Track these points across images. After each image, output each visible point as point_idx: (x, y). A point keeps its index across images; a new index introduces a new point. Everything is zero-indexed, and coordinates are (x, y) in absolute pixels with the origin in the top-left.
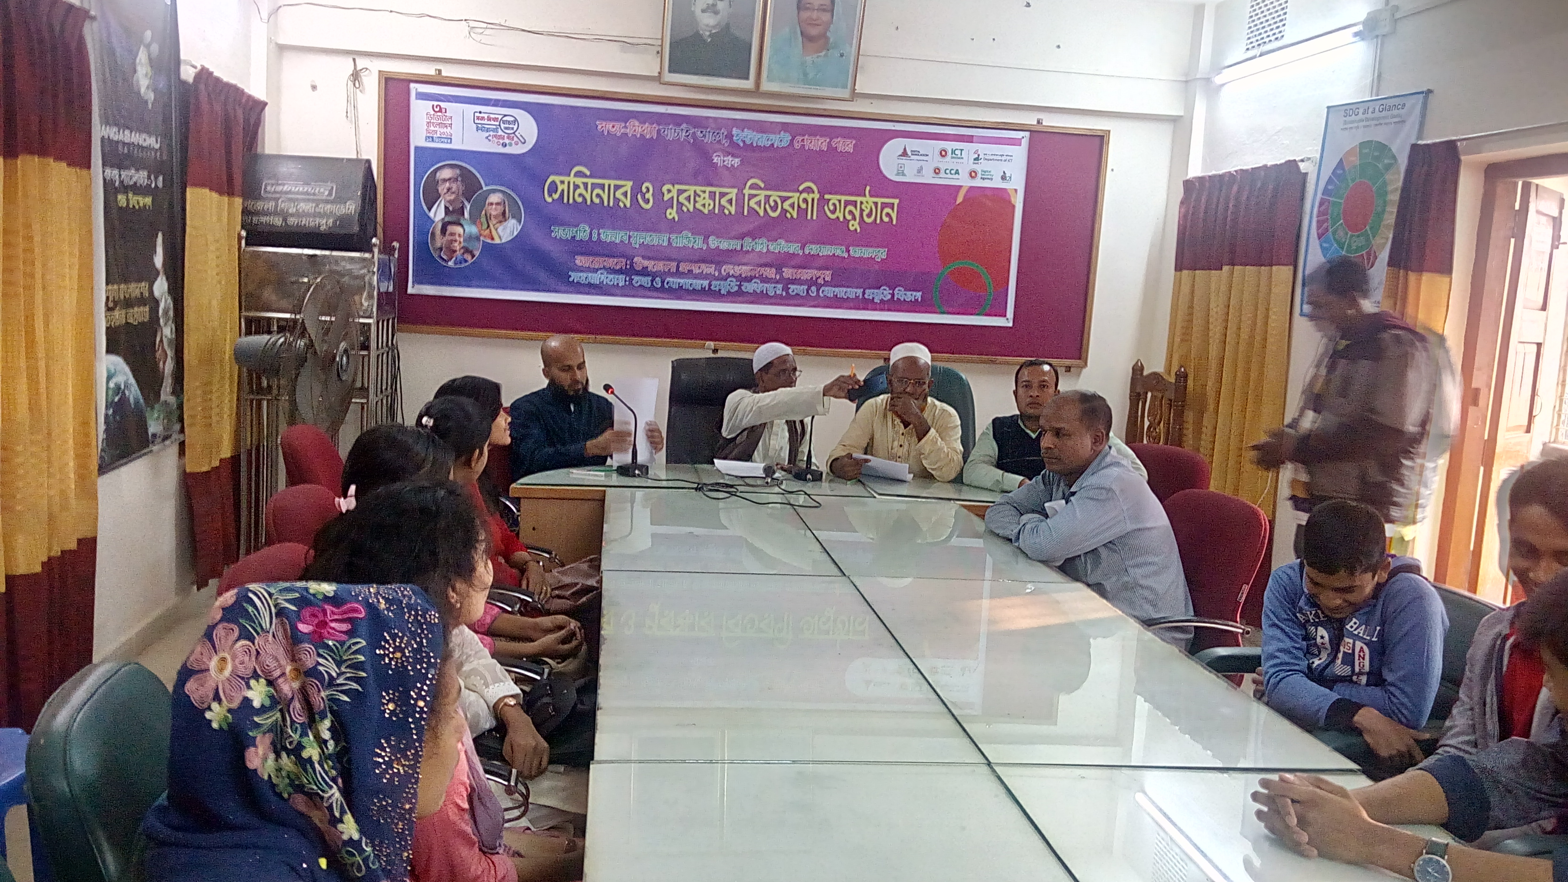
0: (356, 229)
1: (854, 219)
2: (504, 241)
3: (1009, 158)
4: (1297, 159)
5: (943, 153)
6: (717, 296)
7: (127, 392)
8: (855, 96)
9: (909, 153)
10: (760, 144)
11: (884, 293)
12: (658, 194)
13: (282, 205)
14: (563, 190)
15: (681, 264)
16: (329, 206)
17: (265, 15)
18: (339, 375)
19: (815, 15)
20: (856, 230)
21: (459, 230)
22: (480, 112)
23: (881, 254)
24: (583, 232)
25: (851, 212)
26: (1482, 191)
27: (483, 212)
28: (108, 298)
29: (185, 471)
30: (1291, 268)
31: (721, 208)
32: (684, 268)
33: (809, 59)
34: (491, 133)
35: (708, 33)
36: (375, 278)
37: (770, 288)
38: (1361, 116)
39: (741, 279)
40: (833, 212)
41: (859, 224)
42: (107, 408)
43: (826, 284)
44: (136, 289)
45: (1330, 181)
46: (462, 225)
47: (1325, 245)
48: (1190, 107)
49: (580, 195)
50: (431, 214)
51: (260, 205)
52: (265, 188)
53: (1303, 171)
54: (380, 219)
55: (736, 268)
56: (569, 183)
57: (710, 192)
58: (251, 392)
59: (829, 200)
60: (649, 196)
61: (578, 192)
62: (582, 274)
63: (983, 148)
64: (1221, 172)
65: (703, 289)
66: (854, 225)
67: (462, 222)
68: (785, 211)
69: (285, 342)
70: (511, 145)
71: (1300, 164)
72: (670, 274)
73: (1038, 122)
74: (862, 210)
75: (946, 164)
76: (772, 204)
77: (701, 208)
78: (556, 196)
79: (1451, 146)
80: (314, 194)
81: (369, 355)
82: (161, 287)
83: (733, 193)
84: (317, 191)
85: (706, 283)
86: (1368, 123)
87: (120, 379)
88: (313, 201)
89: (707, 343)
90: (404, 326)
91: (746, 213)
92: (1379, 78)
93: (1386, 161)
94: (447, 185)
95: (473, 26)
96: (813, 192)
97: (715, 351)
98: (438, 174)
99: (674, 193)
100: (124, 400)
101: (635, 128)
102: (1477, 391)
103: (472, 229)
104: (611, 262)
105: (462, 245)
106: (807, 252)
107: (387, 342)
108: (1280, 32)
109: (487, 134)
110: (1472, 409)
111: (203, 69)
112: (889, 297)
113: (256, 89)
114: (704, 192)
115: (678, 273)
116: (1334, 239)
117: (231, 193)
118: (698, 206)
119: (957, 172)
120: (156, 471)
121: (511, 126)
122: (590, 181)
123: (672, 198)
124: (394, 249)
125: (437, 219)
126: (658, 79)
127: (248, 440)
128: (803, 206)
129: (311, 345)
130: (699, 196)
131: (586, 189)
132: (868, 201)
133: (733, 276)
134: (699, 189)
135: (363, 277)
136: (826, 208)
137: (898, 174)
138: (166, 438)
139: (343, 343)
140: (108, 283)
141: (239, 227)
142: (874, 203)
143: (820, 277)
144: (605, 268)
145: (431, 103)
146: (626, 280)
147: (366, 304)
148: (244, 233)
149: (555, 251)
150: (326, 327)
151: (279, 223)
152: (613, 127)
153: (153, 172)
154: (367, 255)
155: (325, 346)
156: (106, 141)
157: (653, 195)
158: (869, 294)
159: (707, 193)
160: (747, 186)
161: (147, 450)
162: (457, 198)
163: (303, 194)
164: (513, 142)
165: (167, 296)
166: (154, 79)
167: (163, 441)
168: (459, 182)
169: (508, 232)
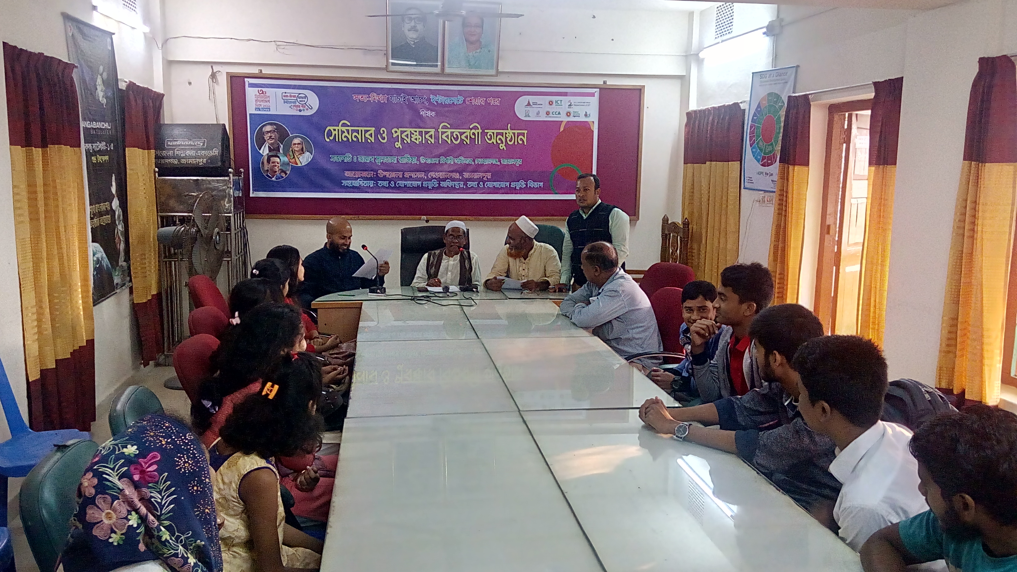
0: (220, 164)
1: (502, 142)
2: (303, 165)
3: (588, 104)
4: (739, 102)
5: (551, 103)
6: (426, 190)
7: (102, 262)
8: (498, 73)
9: (531, 104)
10: (446, 103)
11: (521, 184)
12: (390, 134)
13: (177, 152)
14: (335, 134)
15: (406, 173)
16: (203, 152)
17: (160, 46)
18: (215, 246)
19: (473, 29)
20: (504, 149)
21: (277, 160)
22: (285, 93)
23: (519, 162)
24: (348, 158)
25: (500, 139)
26: (827, 118)
27: (291, 149)
28: (91, 212)
29: (133, 303)
30: (739, 162)
31: (427, 140)
32: (407, 175)
33: (471, 54)
34: (293, 104)
35: (412, 43)
36: (232, 190)
37: (457, 185)
38: (768, 79)
39: (440, 180)
40: (490, 139)
41: (505, 145)
43: (489, 180)
44: (104, 206)
45: (755, 115)
46: (279, 157)
47: (754, 150)
48: (689, 70)
49: (345, 137)
50: (261, 152)
51: (164, 153)
52: (167, 143)
53: (742, 108)
54: (232, 156)
55: (436, 173)
56: (338, 130)
58: (165, 257)
59: (487, 133)
60: (385, 135)
61: (344, 135)
62: (349, 181)
63: (573, 99)
64: (704, 108)
65: (418, 186)
66: (502, 146)
68: (462, 140)
69: (185, 229)
70: (304, 110)
71: (741, 105)
72: (399, 179)
73: (604, 83)
74: (506, 138)
75: (553, 108)
76: (455, 136)
77: (415, 141)
78: (331, 138)
79: (806, 96)
80: (195, 145)
81: (230, 234)
82: (115, 203)
83: (432, 131)
84: (196, 144)
85: (420, 183)
86: (771, 83)
87: (99, 255)
88: (194, 149)
89: (423, 217)
90: (249, 216)
91: (440, 143)
92: (776, 57)
93: (780, 104)
94: (269, 134)
95: (278, 45)
96: (478, 129)
97: (427, 222)
98: (263, 129)
99: (399, 133)
100: (101, 266)
101: (374, 97)
102: (829, 226)
103: (285, 159)
104: (365, 174)
105: (280, 168)
106: (476, 163)
107: (240, 225)
108: (731, 29)
109: (290, 105)
110: (827, 236)
111: (130, 82)
112: (525, 186)
113: (158, 87)
114: (416, 132)
115: (404, 179)
116: (758, 147)
117: (149, 149)
118: (413, 139)
119: (559, 113)
120: (119, 304)
121: (303, 100)
122: (350, 128)
123: (398, 136)
124: (241, 173)
125: (264, 155)
126: (386, 69)
127: (165, 284)
128: (473, 137)
129: (199, 231)
130: (413, 134)
131: (349, 134)
132: (510, 133)
133: (435, 178)
134: (412, 130)
135: (224, 190)
136: (486, 137)
137: (526, 116)
138: (124, 284)
139: (217, 229)
140: (91, 205)
141: (154, 166)
142: (513, 133)
143: (484, 177)
144: (361, 177)
145: (257, 89)
146: (374, 184)
147: (227, 205)
148: (157, 169)
149: (333, 169)
150: (207, 220)
151: (176, 162)
152: (362, 97)
153: (108, 142)
154: (226, 178)
155: (207, 231)
156: (85, 129)
157: (387, 135)
158: (513, 185)
159: (418, 132)
160: (440, 127)
161: (114, 292)
162: (276, 141)
163: (188, 145)
164: (305, 109)
165: (119, 208)
166: (105, 92)
167: (121, 287)
168: (276, 133)
169: (305, 159)
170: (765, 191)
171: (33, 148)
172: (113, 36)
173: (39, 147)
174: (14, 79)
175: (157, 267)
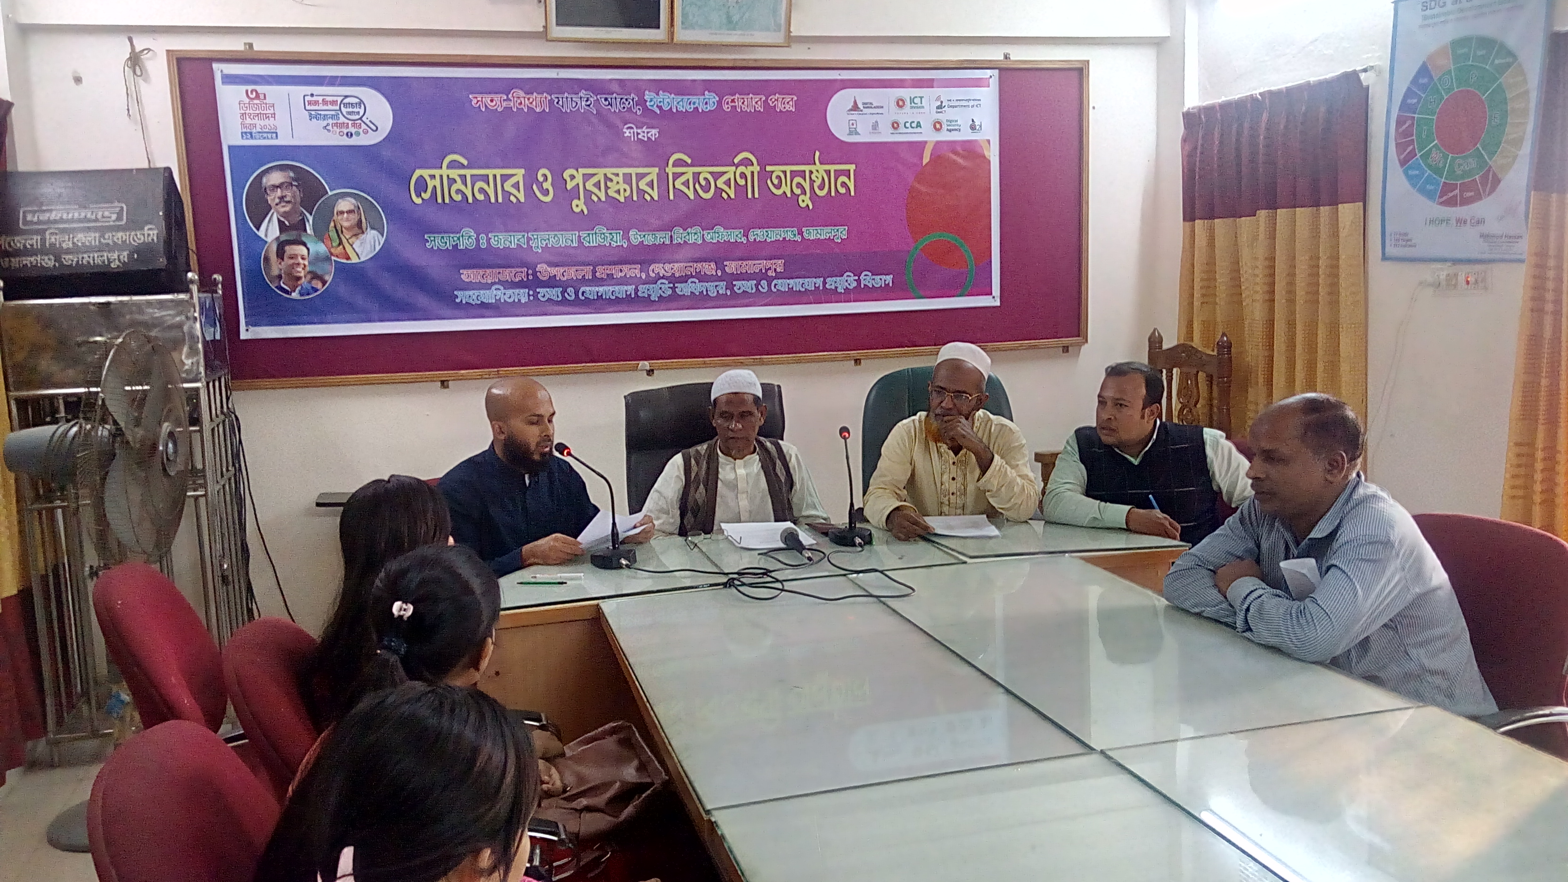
0: (162, 262)
1: (804, 192)
2: (363, 259)
3: (976, 103)
4: (1358, 70)
5: (901, 103)
6: (647, 303)
8: (791, 40)
9: (860, 106)
10: (680, 109)
11: (847, 281)
12: (559, 182)
13: (50, 239)
14: (435, 187)
15: (599, 269)
16: (120, 234)
18: (164, 470)
20: (808, 206)
21: (302, 250)
23: (841, 233)
24: (467, 239)
25: (799, 185)
31: (641, 192)
32: (601, 272)
34: (330, 121)
36: (198, 325)
37: (713, 289)
39: (674, 280)
40: (778, 187)
41: (810, 198)
43: (778, 276)
45: (1409, 93)
46: (305, 244)
47: (1414, 172)
48: (1179, 26)
49: (458, 191)
50: (261, 233)
51: (19, 242)
52: (25, 217)
53: (1366, 84)
54: (192, 245)
55: (667, 265)
56: (441, 176)
57: (624, 174)
58: (38, 498)
59: (773, 172)
60: (547, 185)
61: (454, 188)
62: (471, 293)
63: (945, 93)
65: (629, 296)
66: (805, 201)
67: (304, 239)
68: (719, 191)
69: (79, 431)
70: (358, 134)
71: (1363, 76)
72: (584, 281)
73: (1006, 57)
74: (812, 182)
75: (905, 116)
76: (703, 183)
77: (616, 196)
78: (426, 196)
80: (96, 220)
81: (201, 431)
83: (653, 173)
84: (99, 216)
85: (630, 289)
86: (1462, 15)
88: (95, 229)
89: (641, 363)
90: (237, 383)
91: (672, 197)
93: (1498, 60)
94: (279, 193)
96: (753, 164)
97: (651, 371)
98: (264, 180)
99: (579, 179)
101: (520, 100)
103: (319, 248)
104: (507, 274)
105: (308, 269)
106: (751, 239)
107: (222, 407)
109: (325, 123)
112: (855, 284)
114: (617, 175)
115: (596, 281)
116: (1429, 164)
118: (611, 193)
119: (919, 125)
121: (355, 110)
122: (468, 173)
123: (577, 185)
124: (215, 281)
125: (269, 240)
126: (543, 35)
127: (41, 564)
128: (742, 182)
129: (118, 433)
130: (611, 180)
131: (465, 183)
132: (819, 170)
133: (663, 278)
134: (609, 171)
135: (180, 326)
136: (769, 182)
137: (850, 133)
139: (166, 423)
142: (825, 171)
143: (770, 269)
144: (500, 282)
145: (243, 88)
146: (529, 295)
147: (188, 362)
149: (436, 269)
150: (138, 401)
151: (51, 264)
152: (492, 101)
154: (182, 296)
155: (140, 432)
157: (552, 185)
158: (831, 283)
159: (621, 175)
160: (671, 162)
162: (294, 210)
163: (80, 221)
164: (361, 131)
168: (294, 188)
169: (368, 247)
175: (16, 529)
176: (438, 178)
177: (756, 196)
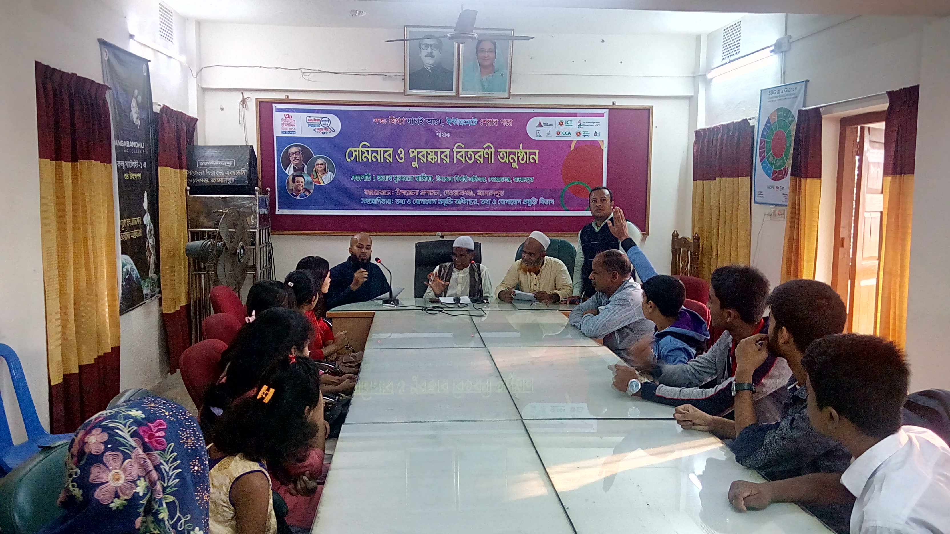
0: (246, 182)
1: (514, 161)
2: (325, 184)
3: (598, 124)
4: (748, 118)
5: (561, 123)
6: (441, 207)
7: (132, 274)
8: (510, 95)
9: (542, 124)
10: (461, 124)
11: (533, 201)
12: (407, 154)
13: (207, 172)
14: (356, 155)
15: (422, 192)
16: (232, 171)
17: (195, 74)
18: (239, 260)
19: (486, 54)
20: (516, 168)
21: (301, 179)
22: (310, 117)
23: (531, 180)
24: (367, 177)
25: (512, 158)
26: (839, 132)
27: (314, 169)
28: (121, 226)
29: (162, 313)
30: (749, 177)
31: (442, 160)
32: (423, 193)
33: (484, 78)
34: (316, 127)
35: (429, 68)
36: (257, 207)
37: (471, 202)
38: (776, 95)
39: (454, 198)
40: (503, 159)
41: (517, 164)
42: (122, 282)
43: (501, 197)
44: (134, 221)
45: (764, 131)
46: (303, 177)
47: (764, 165)
48: (696, 92)
49: (365, 157)
50: (287, 172)
51: (196, 173)
52: (199, 163)
53: (751, 125)
54: (260, 176)
55: (451, 191)
56: (359, 151)
58: (195, 271)
59: (500, 152)
60: (402, 155)
61: (364, 155)
62: (368, 199)
63: (583, 120)
64: (713, 126)
65: (434, 204)
66: (515, 165)
67: (303, 175)
68: (476, 160)
69: (211, 244)
70: (327, 133)
71: (749, 121)
72: (415, 196)
73: (613, 104)
74: (518, 157)
75: (564, 129)
76: (469, 156)
77: (431, 161)
78: (352, 159)
79: (817, 110)
80: (224, 166)
81: (256, 248)
82: (147, 219)
83: (448, 151)
84: (225, 164)
85: (435, 201)
86: (780, 98)
87: (128, 267)
88: (223, 169)
89: (438, 233)
90: (273, 232)
91: (455, 162)
92: (784, 74)
93: (790, 119)
94: (294, 156)
95: (304, 72)
96: (492, 149)
97: (442, 237)
98: (289, 150)
99: (416, 153)
100: (131, 277)
101: (393, 120)
102: (843, 239)
104: (383, 192)
105: (304, 187)
106: (490, 181)
107: (266, 240)
108: (738, 50)
109: (314, 128)
110: (840, 249)
111: (164, 105)
112: (536, 203)
113: (192, 112)
114: (432, 152)
115: (420, 196)
116: (768, 161)
117: (181, 168)
118: (429, 159)
119: (569, 133)
120: (148, 314)
121: (326, 123)
122: (370, 149)
123: (415, 156)
124: (267, 190)
125: (289, 175)
126: (404, 93)
127: (194, 296)
128: (486, 156)
129: (224, 244)
130: (429, 154)
131: (368, 154)
132: (521, 152)
133: (450, 196)
134: (429, 150)
135: (251, 207)
136: (499, 156)
137: (537, 136)
138: (152, 296)
139: (241, 243)
140: (121, 218)
141: (186, 185)
142: (525, 152)
143: (497, 194)
144: (380, 195)
145: (284, 113)
146: (392, 201)
147: (253, 221)
148: (188, 188)
149: (353, 187)
150: (232, 235)
151: (207, 181)
152: (381, 120)
153: (142, 160)
154: (253, 196)
155: (232, 245)
156: (118, 148)
157: (404, 155)
158: (525, 202)
159: (434, 152)
160: (455, 147)
161: (143, 302)
162: (300, 162)
163: (218, 166)
164: (328, 131)
165: (150, 223)
166: (140, 114)
167: (151, 297)
168: (301, 154)
169: (328, 179)
170: (777, 205)
171: (63, 162)
172: (149, 63)
173: (68, 161)
174: (46, 95)
175: (187, 281)
176: (357, 151)
177: (493, 162)
